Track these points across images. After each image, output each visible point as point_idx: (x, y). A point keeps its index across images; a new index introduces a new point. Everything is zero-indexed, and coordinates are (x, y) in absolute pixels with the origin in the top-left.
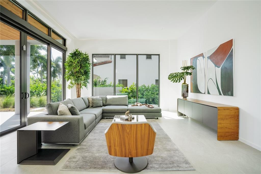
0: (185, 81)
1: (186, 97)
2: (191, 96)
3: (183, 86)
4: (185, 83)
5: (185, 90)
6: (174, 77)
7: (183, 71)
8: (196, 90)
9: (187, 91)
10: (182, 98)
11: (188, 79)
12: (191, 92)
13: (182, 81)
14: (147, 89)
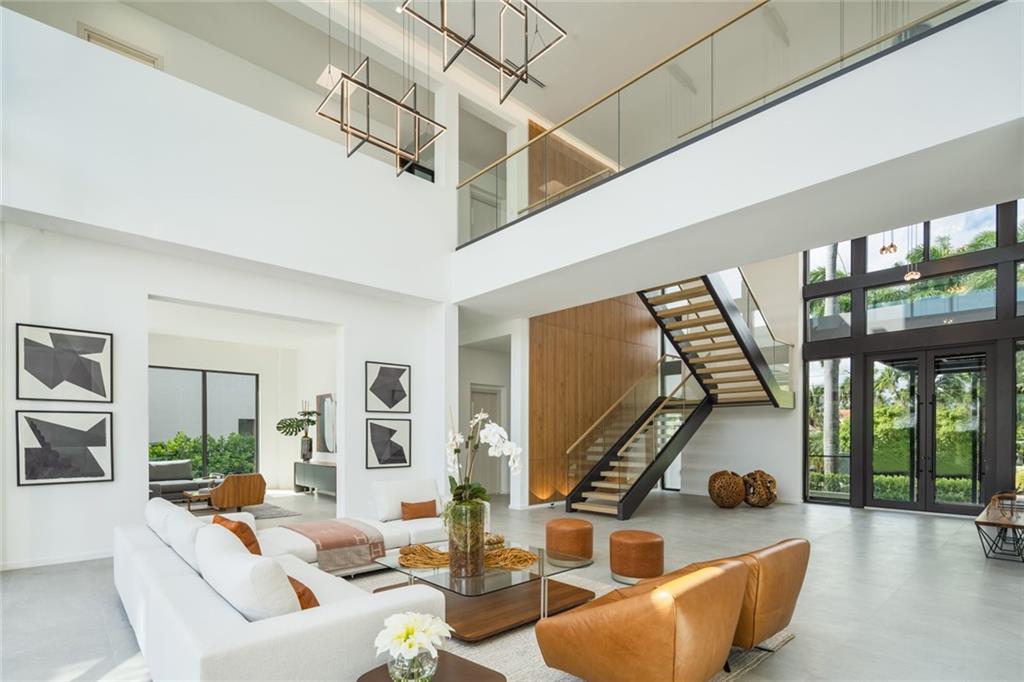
0: (306, 434)
1: (308, 459)
2: (317, 458)
3: (303, 442)
4: (306, 436)
5: (307, 447)
6: (288, 427)
7: (302, 417)
8: (324, 448)
9: (311, 450)
10: (302, 461)
11: (312, 431)
12: (318, 450)
13: (302, 433)
14: (218, 446)
